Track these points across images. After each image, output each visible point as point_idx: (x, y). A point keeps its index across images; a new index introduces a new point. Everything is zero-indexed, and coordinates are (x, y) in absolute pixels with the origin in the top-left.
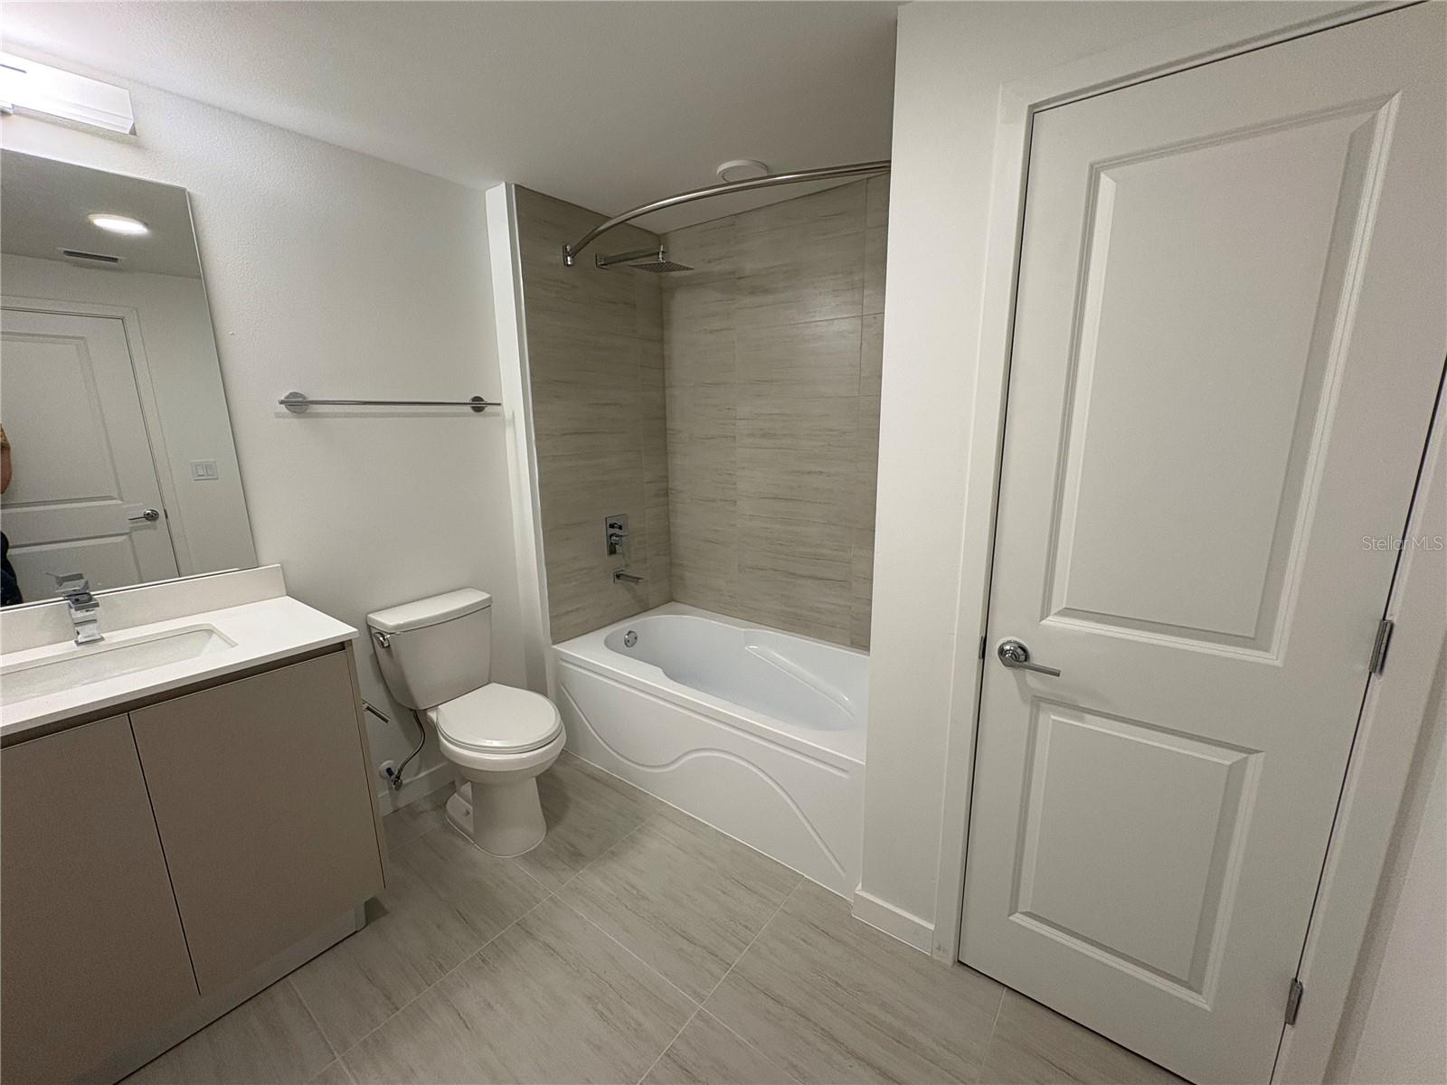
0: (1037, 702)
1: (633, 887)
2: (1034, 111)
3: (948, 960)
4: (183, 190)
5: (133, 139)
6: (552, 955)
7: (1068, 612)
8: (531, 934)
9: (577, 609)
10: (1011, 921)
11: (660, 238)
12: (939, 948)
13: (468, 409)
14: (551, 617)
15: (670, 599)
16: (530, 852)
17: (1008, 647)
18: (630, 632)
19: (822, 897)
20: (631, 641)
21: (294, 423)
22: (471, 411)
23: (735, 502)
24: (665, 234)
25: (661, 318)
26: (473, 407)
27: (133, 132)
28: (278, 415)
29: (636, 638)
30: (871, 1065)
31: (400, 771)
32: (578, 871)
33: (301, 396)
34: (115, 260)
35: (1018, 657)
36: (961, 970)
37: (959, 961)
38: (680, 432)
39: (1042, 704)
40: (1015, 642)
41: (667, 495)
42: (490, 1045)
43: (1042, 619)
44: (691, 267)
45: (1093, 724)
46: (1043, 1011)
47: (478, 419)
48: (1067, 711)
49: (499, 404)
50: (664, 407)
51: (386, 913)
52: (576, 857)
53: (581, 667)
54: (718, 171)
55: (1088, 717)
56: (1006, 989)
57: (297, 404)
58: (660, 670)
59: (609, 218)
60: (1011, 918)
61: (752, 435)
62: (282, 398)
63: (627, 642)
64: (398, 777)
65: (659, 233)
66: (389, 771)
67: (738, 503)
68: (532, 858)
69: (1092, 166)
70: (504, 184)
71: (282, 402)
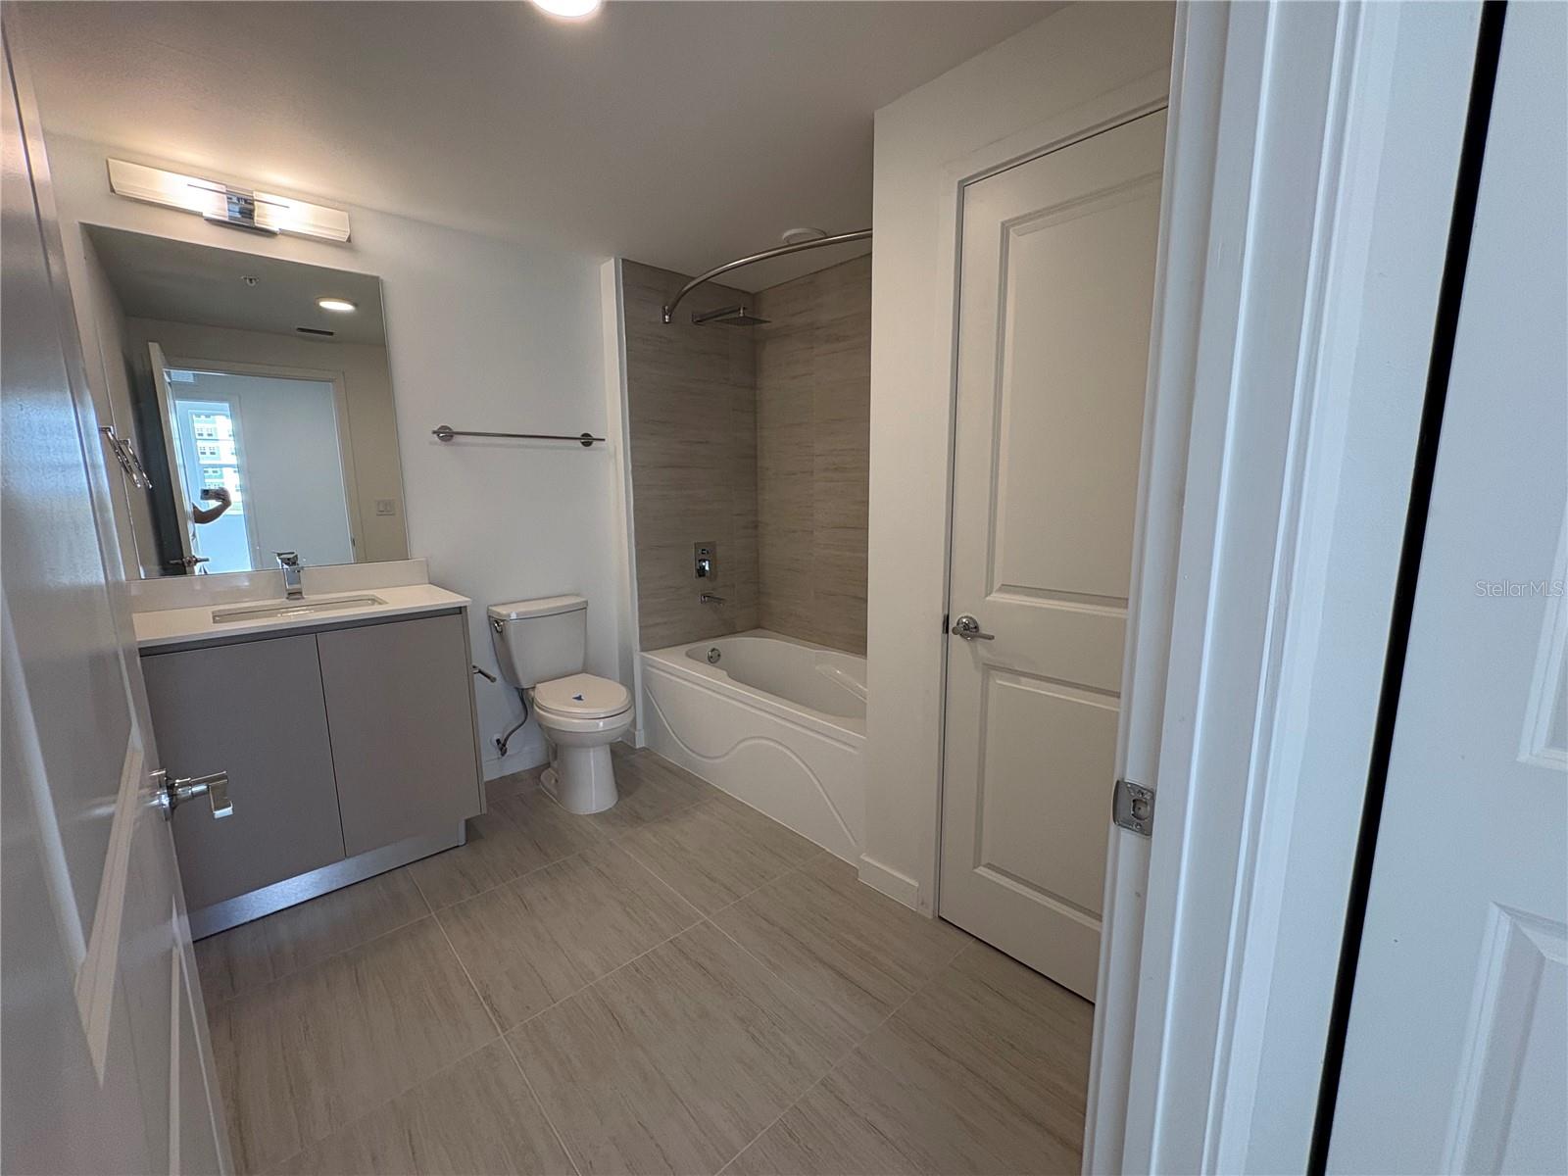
0: (989, 668)
2: (963, 186)
3: (929, 914)
4: (377, 278)
5: (348, 245)
7: (1006, 588)
10: (976, 873)
11: (754, 298)
12: (922, 904)
14: (640, 627)
15: (758, 627)
17: (964, 620)
18: (713, 650)
19: (838, 865)
20: (714, 658)
21: (443, 449)
22: (581, 445)
23: (812, 532)
24: (761, 292)
25: (753, 367)
26: (583, 443)
27: (349, 240)
28: (431, 443)
29: (719, 655)
30: (832, 967)
31: (506, 740)
33: (449, 428)
34: (331, 334)
35: (970, 630)
36: (941, 924)
37: (940, 917)
38: (767, 469)
39: (993, 672)
40: (971, 618)
41: (756, 527)
43: (986, 596)
44: (768, 319)
45: (1027, 685)
46: (995, 953)
47: (586, 451)
48: (1008, 675)
49: (604, 440)
50: (755, 447)
52: (637, 819)
53: (663, 671)
54: (784, 237)
55: (1024, 680)
56: (974, 939)
57: (446, 434)
58: (725, 673)
59: (693, 279)
60: (976, 870)
61: (826, 470)
62: (436, 429)
63: (710, 658)
64: (504, 745)
65: (752, 292)
66: (498, 741)
67: (815, 533)
69: (1003, 224)
70: (613, 260)
71: (434, 432)
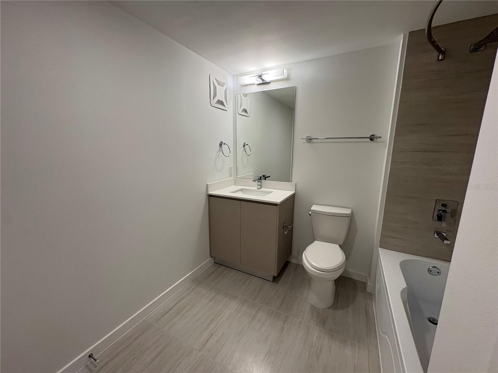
1: (321, 350)
6: (280, 331)
8: (285, 322)
9: (400, 239)
13: (369, 140)
16: (316, 307)
32: (316, 326)
42: (249, 327)
51: (277, 283)
68: (314, 309)
